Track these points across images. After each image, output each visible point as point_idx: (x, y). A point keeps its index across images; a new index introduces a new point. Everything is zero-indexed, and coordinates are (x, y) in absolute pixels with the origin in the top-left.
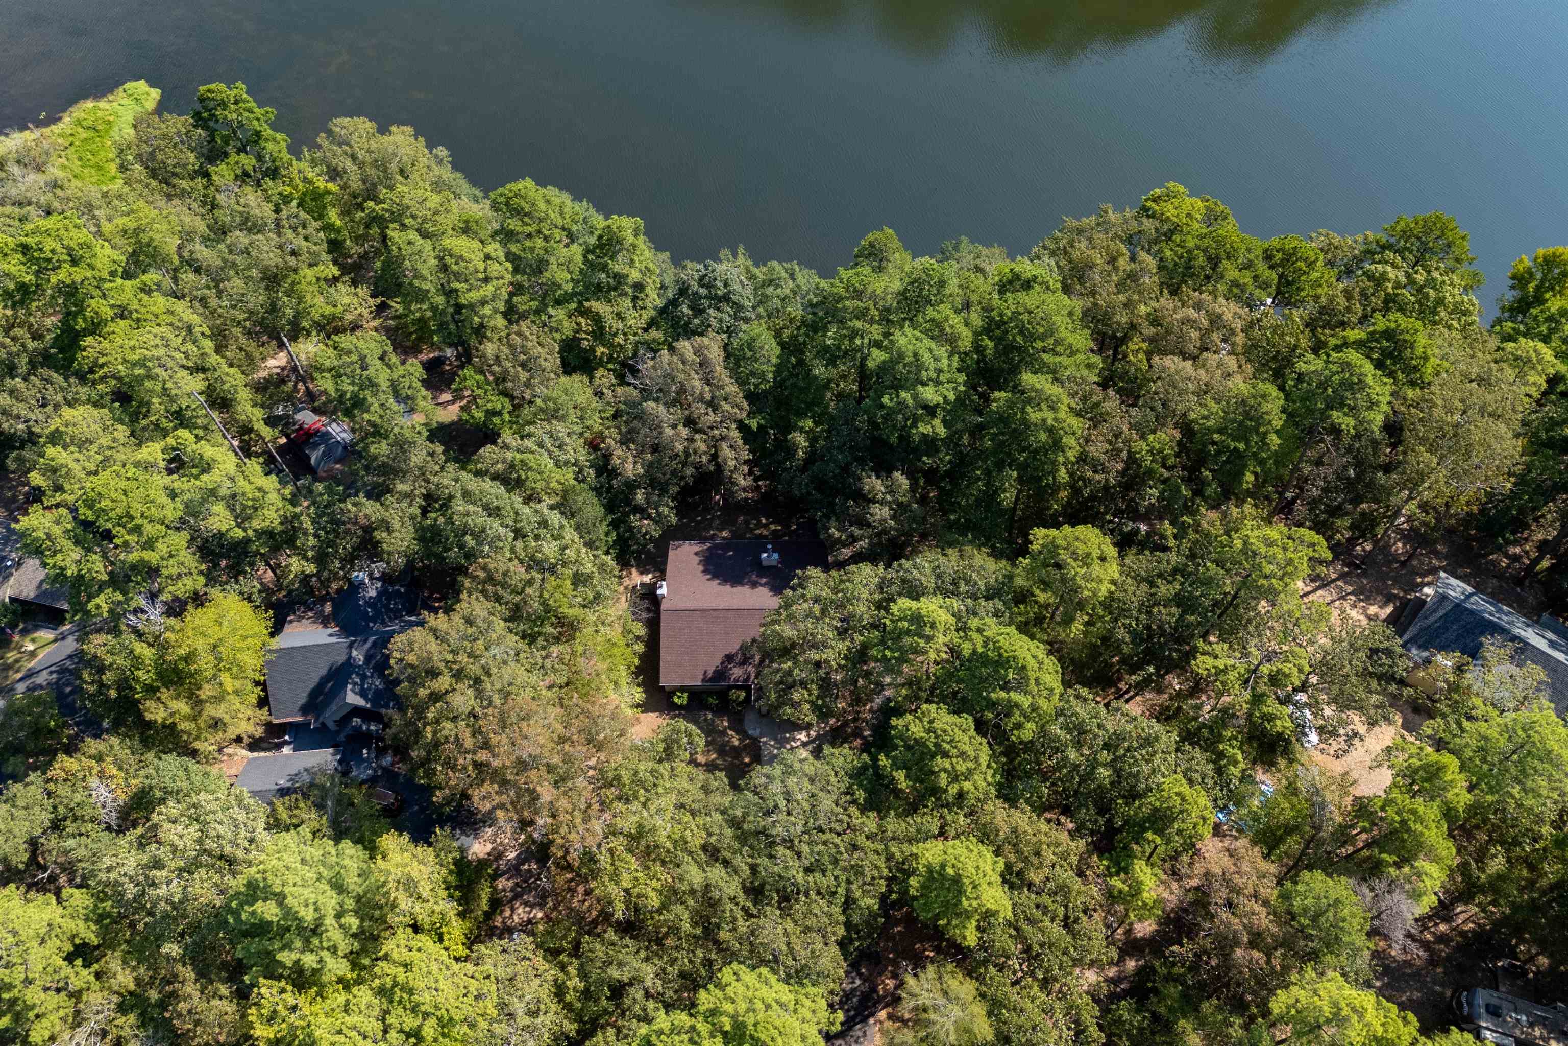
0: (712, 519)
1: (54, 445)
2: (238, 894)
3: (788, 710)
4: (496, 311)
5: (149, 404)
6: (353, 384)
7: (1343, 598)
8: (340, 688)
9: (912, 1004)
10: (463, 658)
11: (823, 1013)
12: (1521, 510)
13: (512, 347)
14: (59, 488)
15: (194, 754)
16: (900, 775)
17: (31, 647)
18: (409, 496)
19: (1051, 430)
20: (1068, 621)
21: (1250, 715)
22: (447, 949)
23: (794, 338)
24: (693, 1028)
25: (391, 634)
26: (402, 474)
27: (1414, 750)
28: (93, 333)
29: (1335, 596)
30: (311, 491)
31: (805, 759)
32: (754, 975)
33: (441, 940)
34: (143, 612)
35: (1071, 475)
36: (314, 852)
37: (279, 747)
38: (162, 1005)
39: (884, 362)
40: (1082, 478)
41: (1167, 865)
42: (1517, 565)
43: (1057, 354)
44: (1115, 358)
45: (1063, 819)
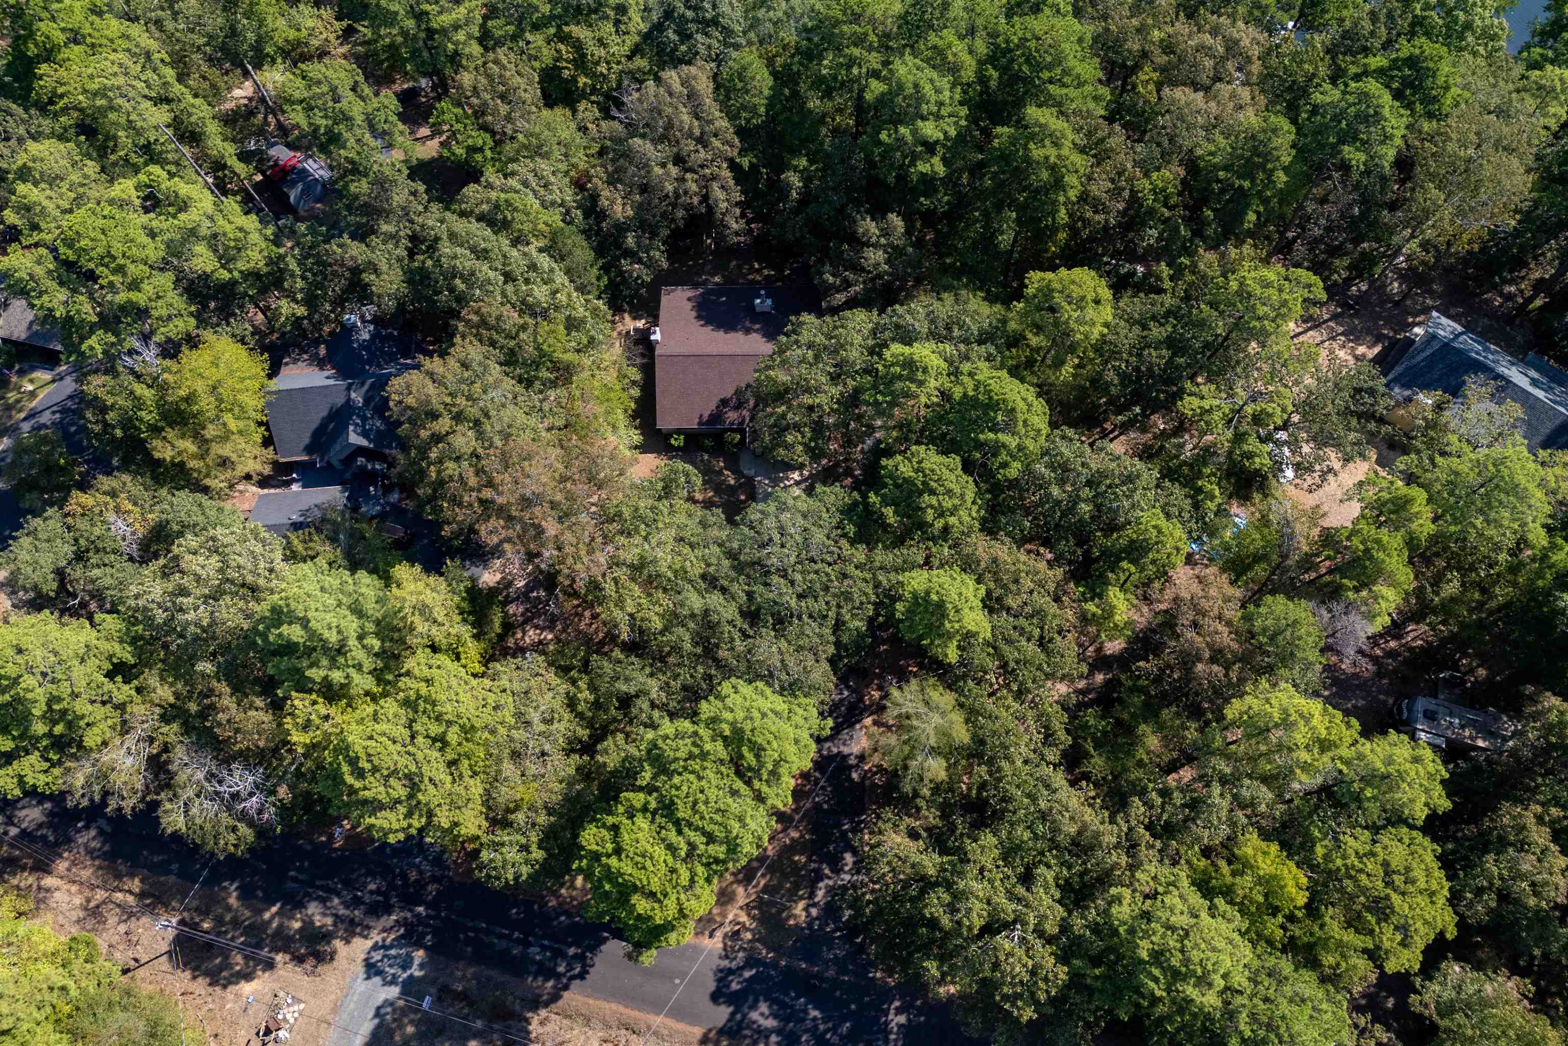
0: (704, 264)
1: (24, 181)
2: (263, 618)
3: (781, 451)
4: (470, 36)
5: (115, 138)
6: (326, 117)
7: (1333, 338)
8: (342, 430)
9: (896, 713)
10: (461, 401)
11: (815, 721)
12: (1522, 248)
13: (489, 76)
14: (35, 227)
15: (205, 490)
16: (889, 511)
17: (30, 388)
18: (394, 237)
19: (1053, 168)
20: (1058, 363)
21: (1230, 453)
22: (464, 667)
23: (786, 66)
24: (696, 733)
25: (388, 377)
26: (385, 214)
27: (1385, 484)
28: (47, 60)
29: (1325, 337)
30: (293, 232)
31: (799, 497)
32: (751, 688)
33: (458, 658)
34: (138, 353)
35: (1070, 216)
36: (332, 581)
37: (288, 484)
38: (203, 715)
39: (883, 94)
40: (1082, 219)
41: (1139, 592)
42: (1510, 304)
43: (1064, 85)
44: (1123, 90)
45: (1042, 550)
